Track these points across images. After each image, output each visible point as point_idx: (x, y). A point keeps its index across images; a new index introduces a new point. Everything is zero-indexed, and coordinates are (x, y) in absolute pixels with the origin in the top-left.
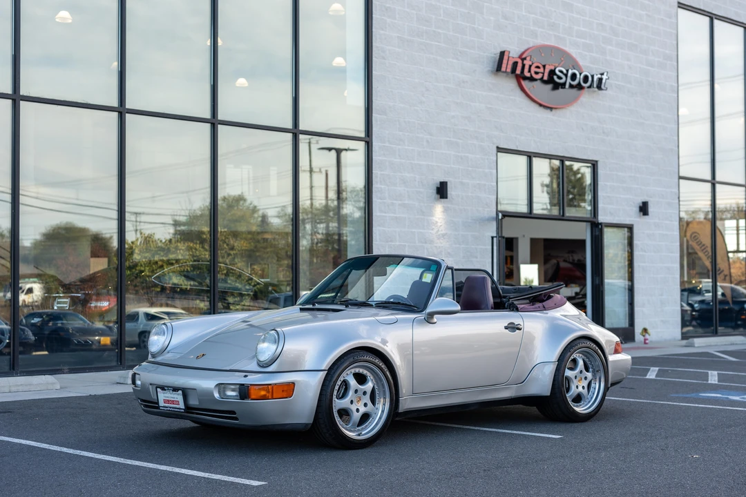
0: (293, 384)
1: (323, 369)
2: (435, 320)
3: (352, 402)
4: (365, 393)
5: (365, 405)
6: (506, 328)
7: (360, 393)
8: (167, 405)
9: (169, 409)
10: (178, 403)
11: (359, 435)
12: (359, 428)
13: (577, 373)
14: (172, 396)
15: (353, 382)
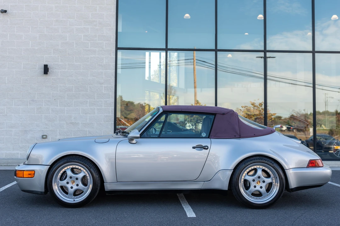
0: (34, 171)
1: (48, 164)
2: (134, 141)
3: (68, 183)
4: (77, 179)
5: (77, 185)
6: (194, 148)
7: (74, 179)
11: (74, 201)
12: (75, 197)
13: (256, 178)
15: (69, 173)
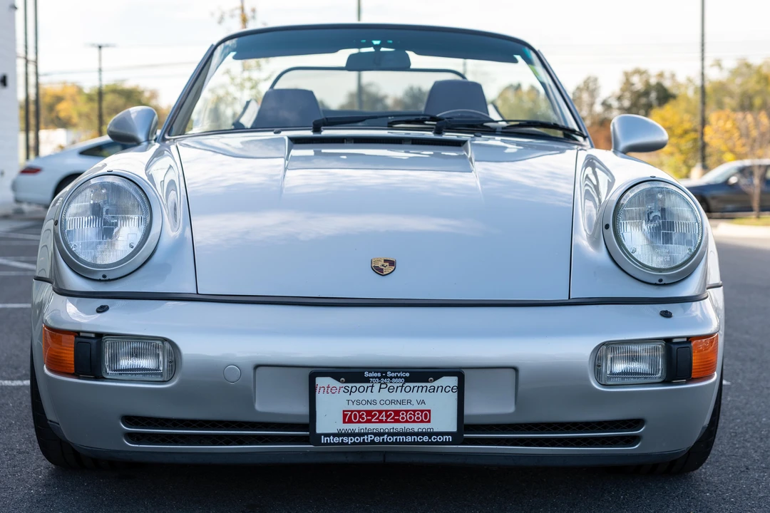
8: (356, 427)
9: (369, 438)
10: (426, 416)
14: (399, 396)
